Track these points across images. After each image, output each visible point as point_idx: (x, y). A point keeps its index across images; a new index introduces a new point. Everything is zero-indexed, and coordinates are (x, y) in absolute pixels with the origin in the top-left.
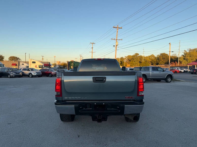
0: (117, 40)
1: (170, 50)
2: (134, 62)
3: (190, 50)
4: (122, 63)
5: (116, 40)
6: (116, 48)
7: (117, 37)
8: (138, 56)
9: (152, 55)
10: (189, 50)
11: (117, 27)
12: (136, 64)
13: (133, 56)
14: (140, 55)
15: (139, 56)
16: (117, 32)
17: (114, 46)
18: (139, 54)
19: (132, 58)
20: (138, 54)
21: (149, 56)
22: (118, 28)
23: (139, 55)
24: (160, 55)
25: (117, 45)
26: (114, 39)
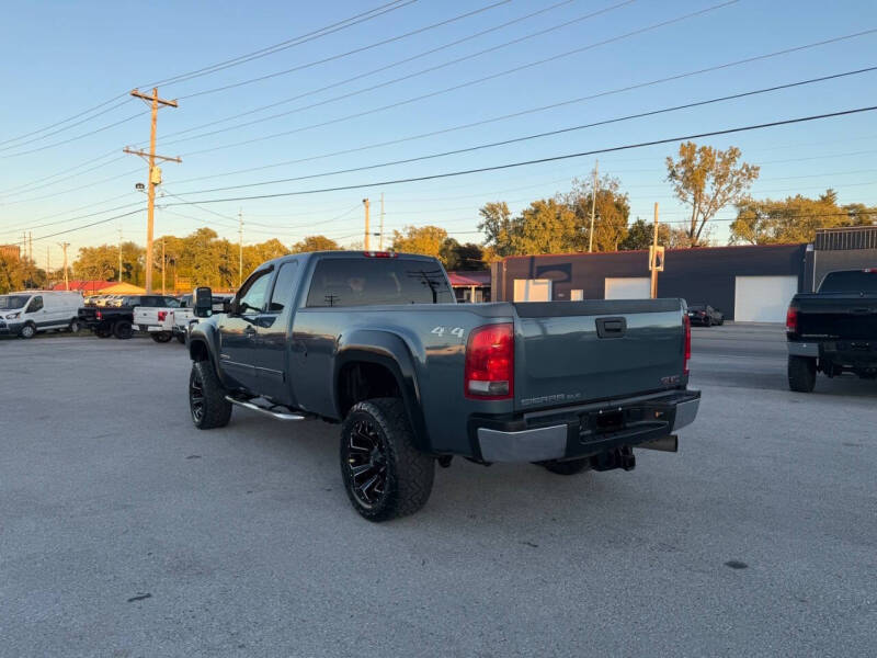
0: (157, 160)
1: (367, 227)
2: (195, 271)
3: (413, 232)
4: (132, 273)
5: (148, 158)
6: (152, 200)
7: (153, 147)
8: (213, 240)
9: (271, 242)
10: (408, 231)
11: (153, 97)
12: (205, 278)
13: (190, 242)
14: (220, 238)
15: (216, 243)
16: (155, 120)
17: (140, 186)
18: (218, 234)
19: (186, 251)
20: (214, 235)
21: (262, 248)
22: (160, 105)
23: (216, 236)
24: (304, 243)
25: (156, 185)
26: (141, 154)
